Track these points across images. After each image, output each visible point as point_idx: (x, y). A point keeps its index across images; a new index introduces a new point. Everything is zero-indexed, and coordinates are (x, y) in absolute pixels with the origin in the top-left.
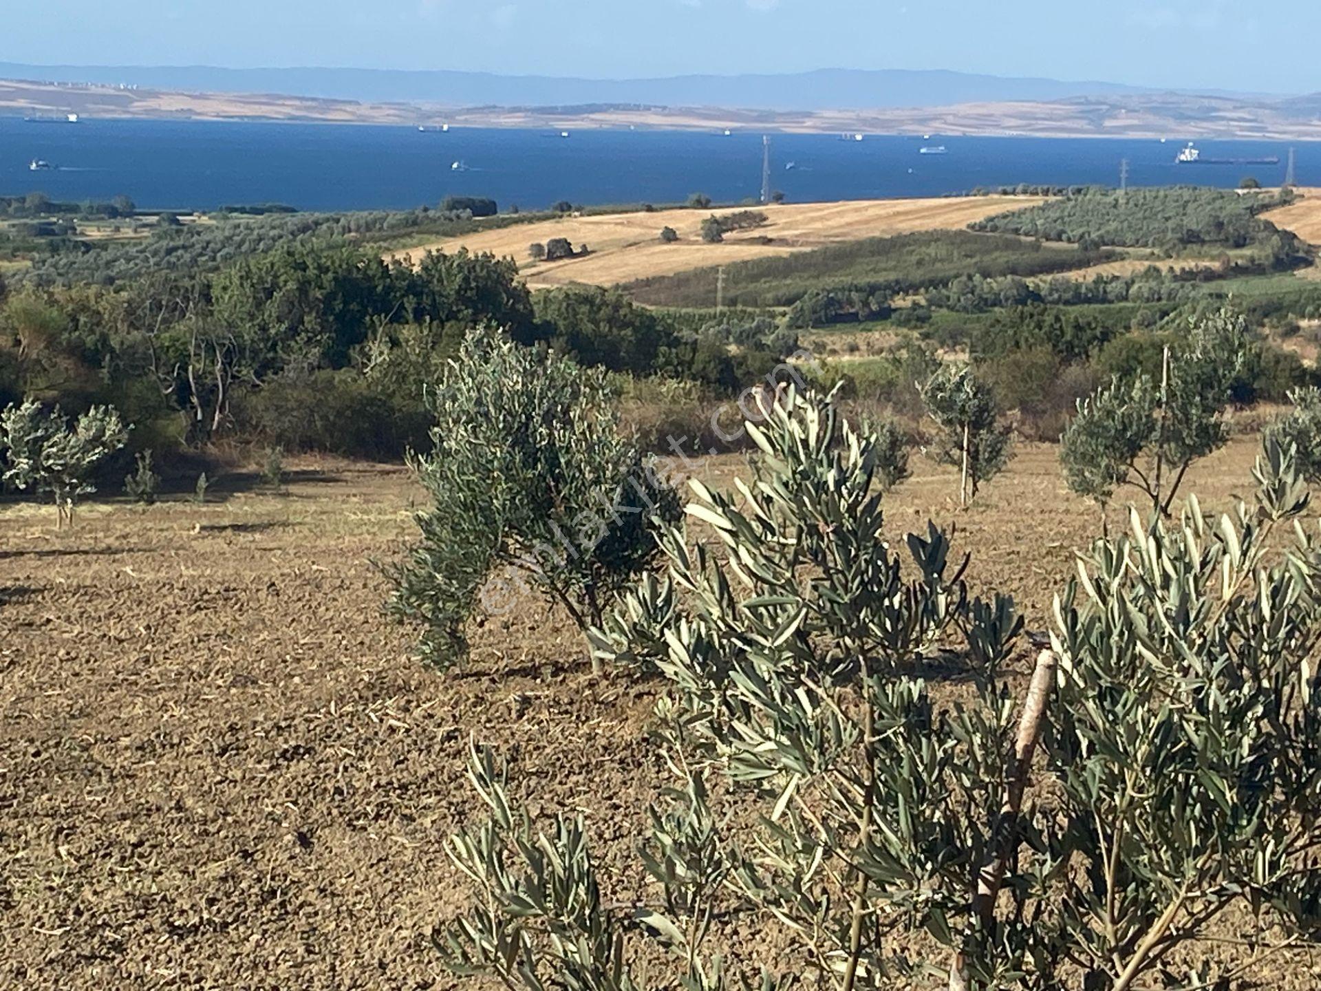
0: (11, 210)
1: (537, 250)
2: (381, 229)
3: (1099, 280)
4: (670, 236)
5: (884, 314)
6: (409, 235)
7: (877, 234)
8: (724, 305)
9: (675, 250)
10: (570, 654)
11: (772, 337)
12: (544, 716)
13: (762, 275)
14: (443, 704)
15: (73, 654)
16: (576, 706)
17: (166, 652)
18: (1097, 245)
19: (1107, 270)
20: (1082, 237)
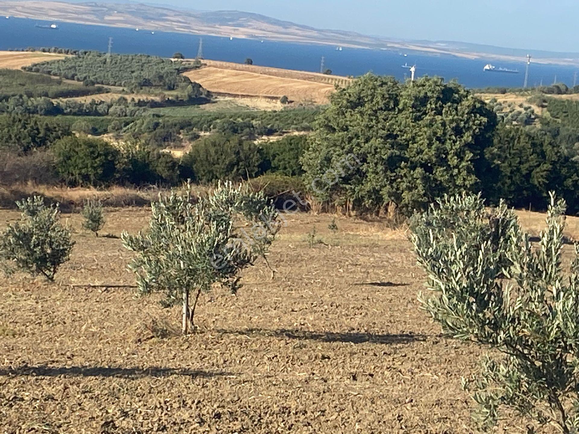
3: (93, 103)
18: (93, 83)
19: (98, 98)
20: (85, 78)
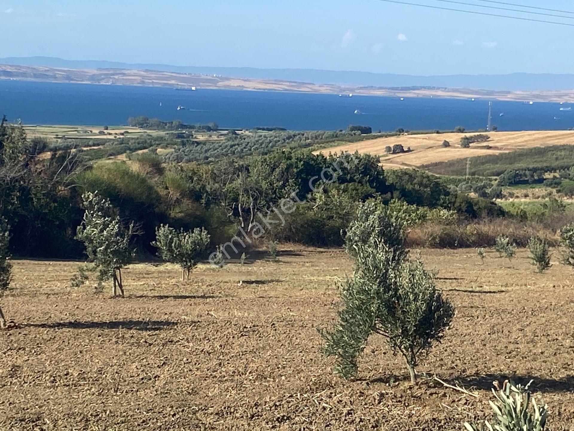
0: (166, 127)
1: (389, 149)
2: (322, 138)
4: (446, 145)
5: (540, 181)
6: (334, 141)
7: (538, 146)
8: (469, 175)
9: (448, 151)
10: (401, 369)
11: (490, 190)
12: (390, 403)
13: (487, 162)
14: (346, 395)
15: (190, 360)
16: (404, 398)
17: (228, 360)
